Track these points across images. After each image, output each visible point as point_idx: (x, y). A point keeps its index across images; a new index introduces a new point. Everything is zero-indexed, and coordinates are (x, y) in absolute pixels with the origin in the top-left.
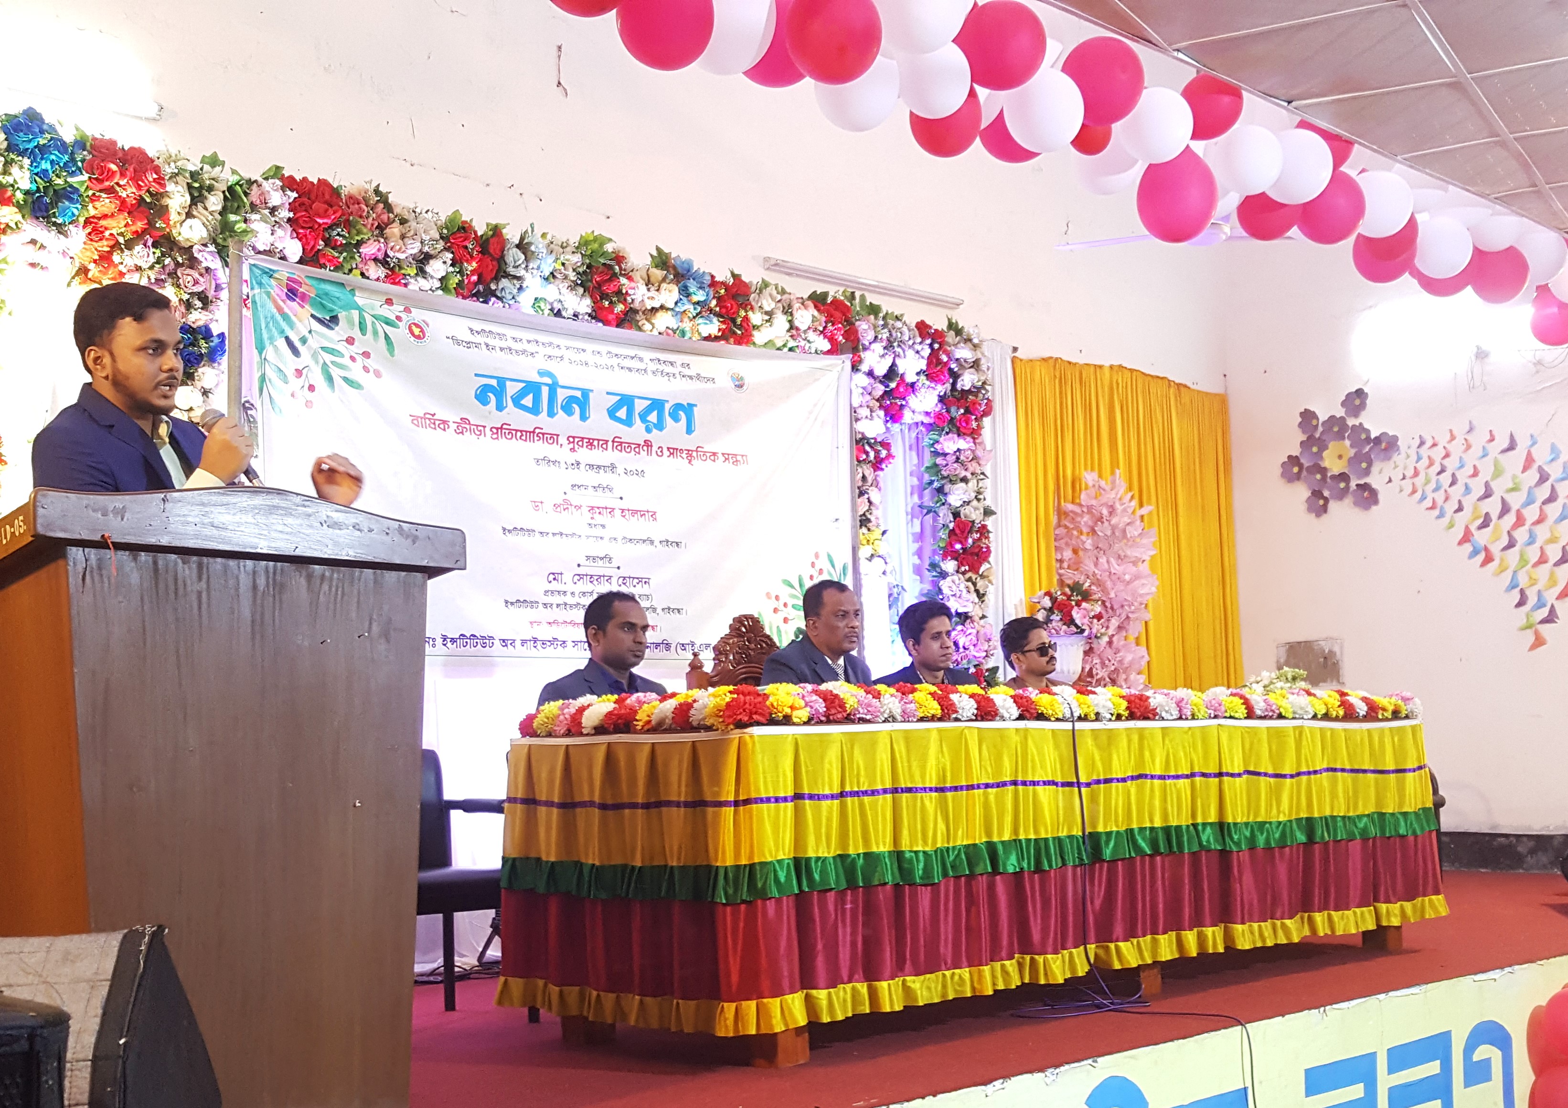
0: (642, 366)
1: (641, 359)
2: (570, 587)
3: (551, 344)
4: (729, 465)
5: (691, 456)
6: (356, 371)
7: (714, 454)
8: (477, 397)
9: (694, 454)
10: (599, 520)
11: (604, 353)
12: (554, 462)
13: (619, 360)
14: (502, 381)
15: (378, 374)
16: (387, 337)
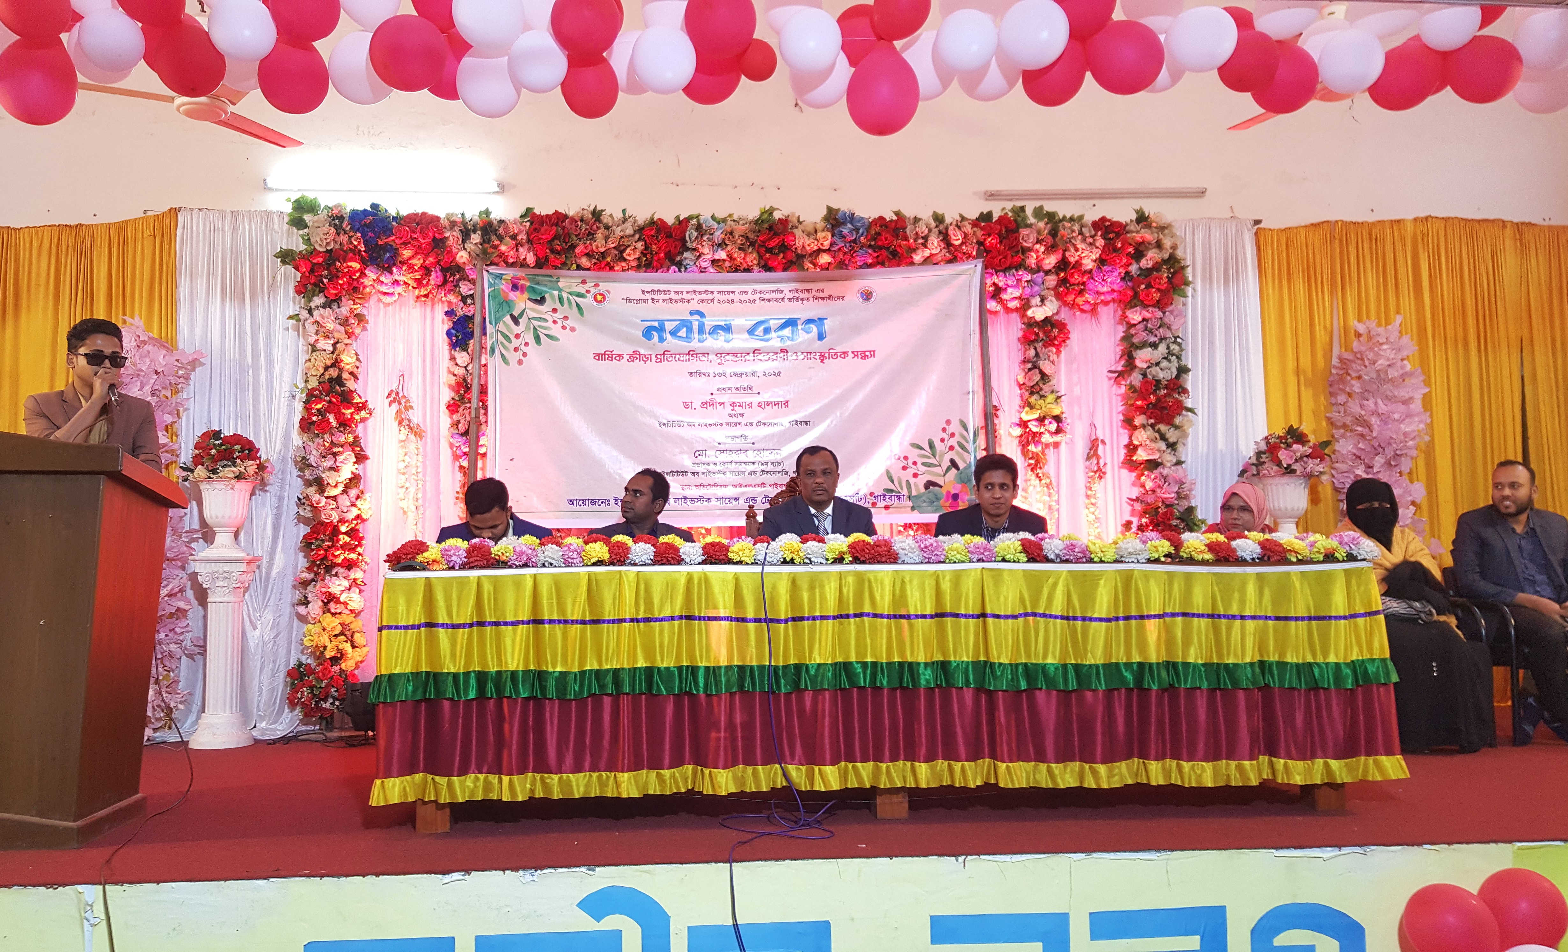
0: (781, 296)
1: (781, 292)
2: (712, 459)
3: (706, 292)
4: (858, 360)
5: (823, 356)
6: (555, 330)
7: (845, 353)
8: (643, 336)
9: (827, 355)
10: (739, 410)
11: (750, 293)
12: (704, 374)
13: (762, 295)
14: (662, 322)
15: (573, 329)
16: (578, 305)
